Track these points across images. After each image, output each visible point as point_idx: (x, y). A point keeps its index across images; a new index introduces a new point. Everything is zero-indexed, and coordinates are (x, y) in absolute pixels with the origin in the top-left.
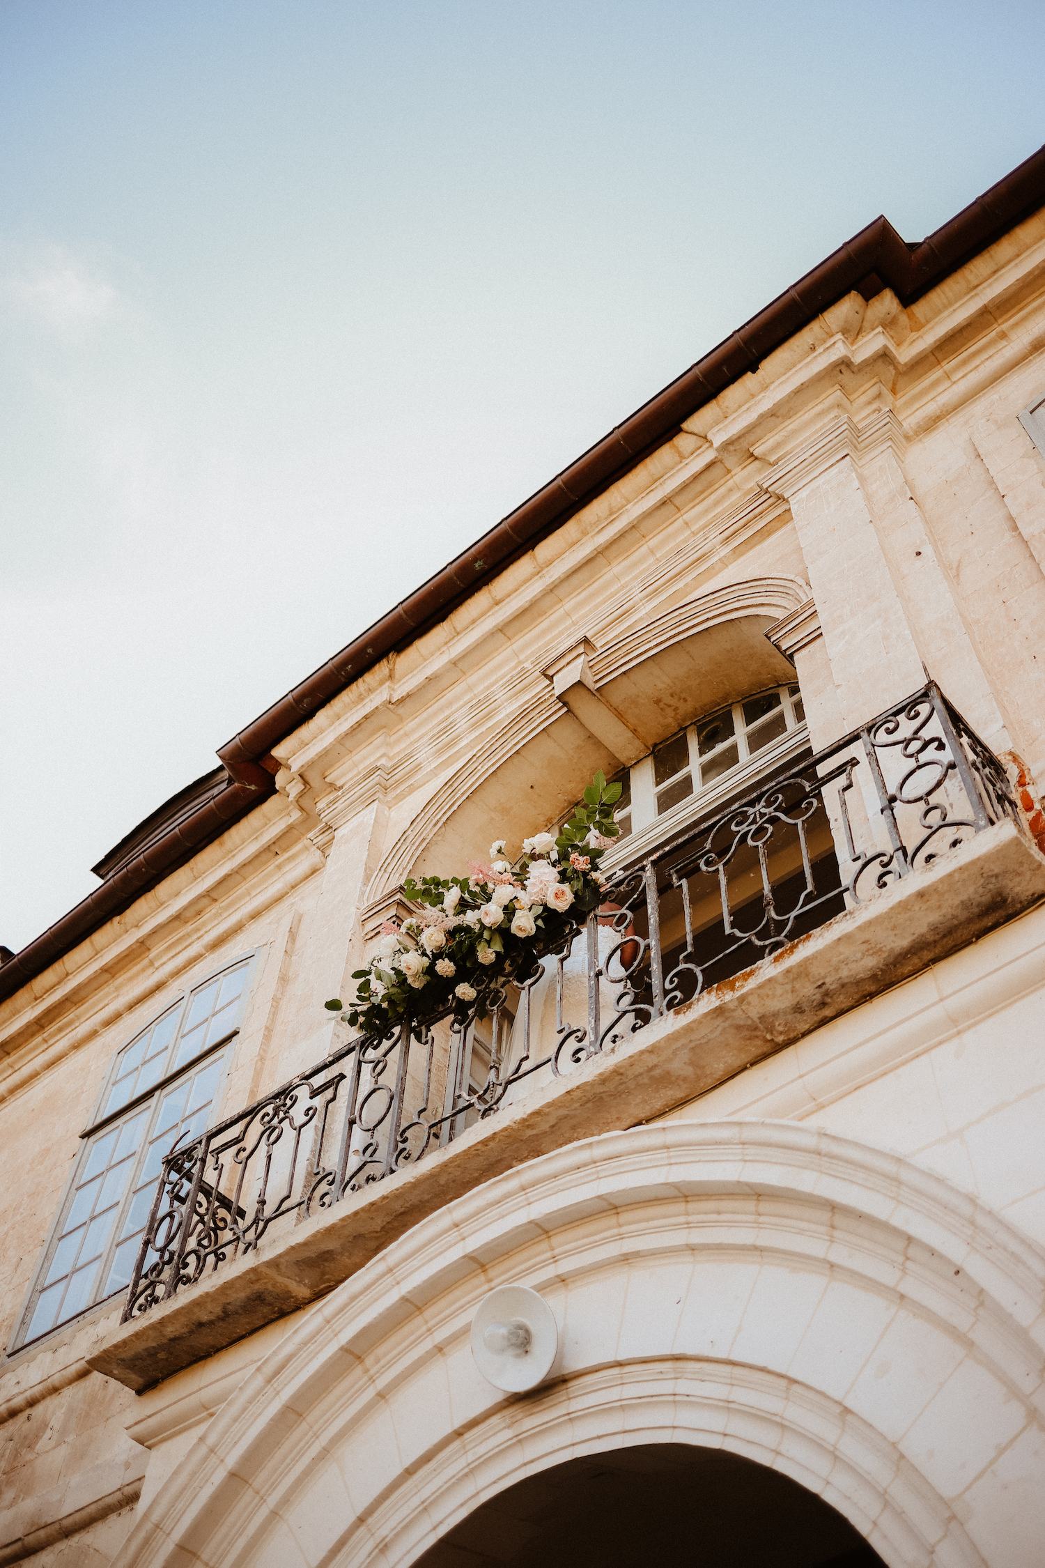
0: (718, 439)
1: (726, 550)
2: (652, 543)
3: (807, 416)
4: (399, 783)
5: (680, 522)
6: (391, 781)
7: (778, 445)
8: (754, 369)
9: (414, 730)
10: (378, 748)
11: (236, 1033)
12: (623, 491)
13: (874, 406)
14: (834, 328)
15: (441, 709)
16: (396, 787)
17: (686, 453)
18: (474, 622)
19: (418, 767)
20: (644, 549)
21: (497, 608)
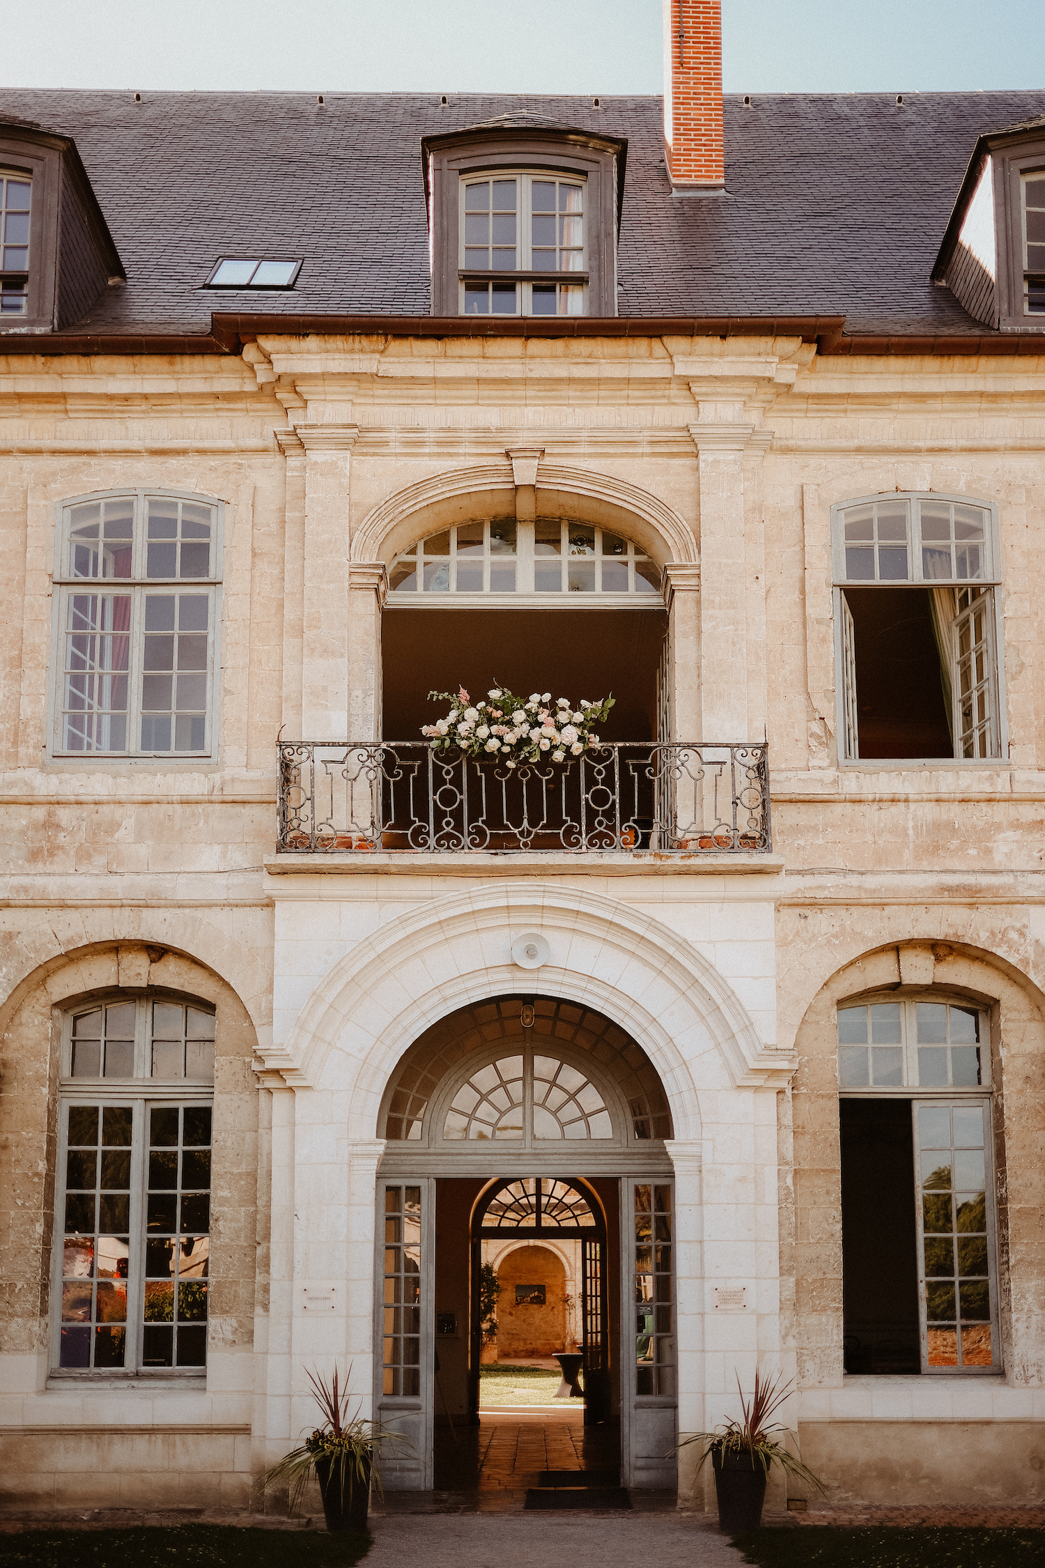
0: (680, 370)
1: (648, 450)
2: (603, 393)
3: (730, 390)
4: (368, 444)
5: (625, 393)
6: (361, 439)
7: (706, 394)
8: (723, 337)
9: (380, 397)
10: (348, 393)
11: (221, 583)
12: (605, 350)
13: (764, 405)
14: (778, 353)
15: (407, 397)
16: (365, 446)
17: (655, 356)
18: (461, 357)
19: (385, 443)
20: (595, 393)
21: (481, 360)
